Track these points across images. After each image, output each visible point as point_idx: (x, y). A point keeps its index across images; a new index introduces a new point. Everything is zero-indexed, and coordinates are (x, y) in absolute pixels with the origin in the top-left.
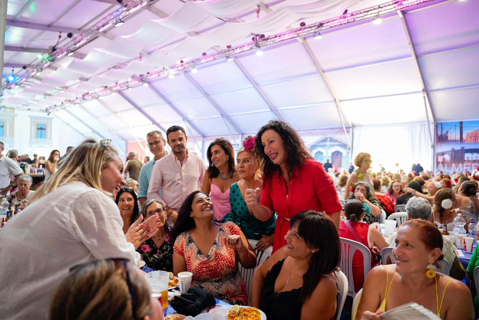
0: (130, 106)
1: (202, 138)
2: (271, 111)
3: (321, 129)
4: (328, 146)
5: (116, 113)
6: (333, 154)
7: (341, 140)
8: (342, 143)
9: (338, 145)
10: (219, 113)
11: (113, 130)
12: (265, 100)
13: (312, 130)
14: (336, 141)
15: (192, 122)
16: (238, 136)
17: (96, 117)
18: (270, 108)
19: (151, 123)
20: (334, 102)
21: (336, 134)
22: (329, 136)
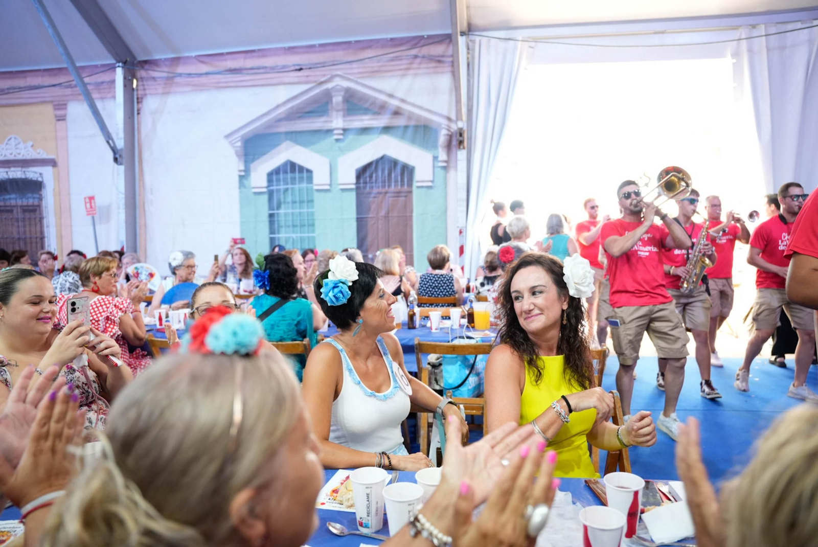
3: (291, 50)
4: (337, 134)
6: (362, 173)
7: (403, 101)
8: (410, 116)
9: (387, 129)
13: (249, 53)
14: (379, 109)
21: (374, 73)
22: (339, 83)
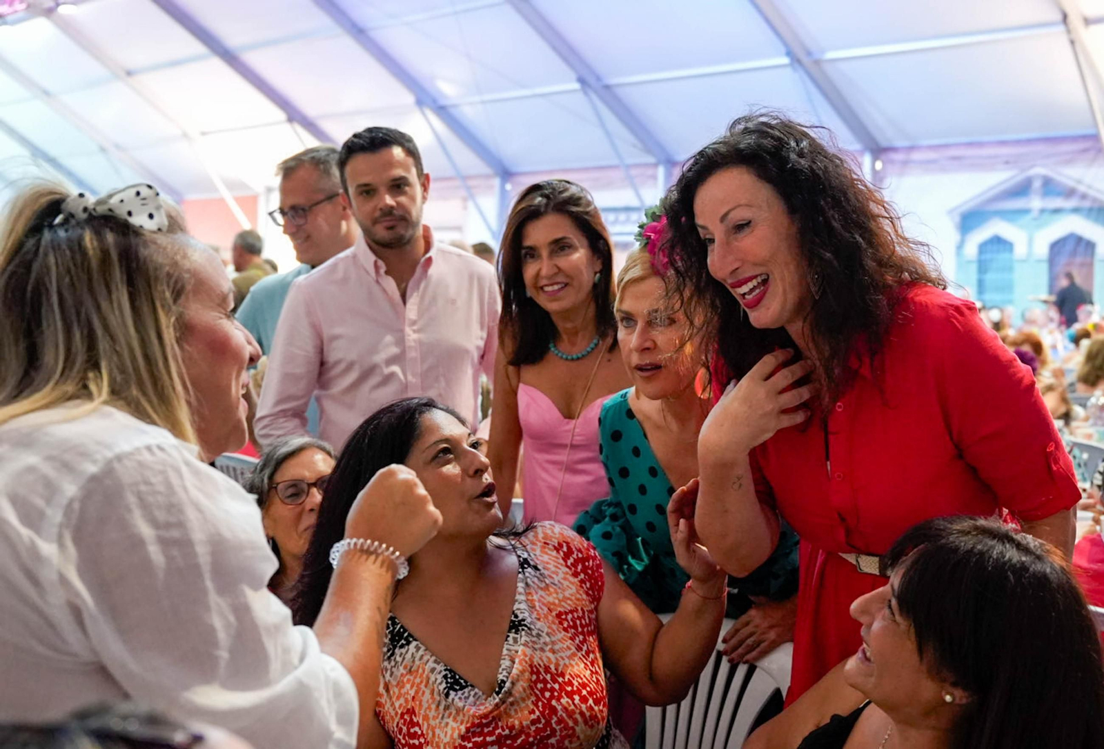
0: (192, 46)
1: (497, 182)
2: (791, 65)
3: (1003, 143)
4: (1035, 214)
5: (129, 73)
7: (1090, 187)
8: (1095, 200)
9: (1076, 210)
10: (573, 76)
11: (117, 146)
12: (767, 21)
13: (970, 144)
14: (1070, 193)
15: (453, 111)
16: (650, 172)
17: (46, 93)
18: (789, 54)
19: (281, 115)
20: (1062, 28)
21: (1069, 162)
22: (1040, 171)
